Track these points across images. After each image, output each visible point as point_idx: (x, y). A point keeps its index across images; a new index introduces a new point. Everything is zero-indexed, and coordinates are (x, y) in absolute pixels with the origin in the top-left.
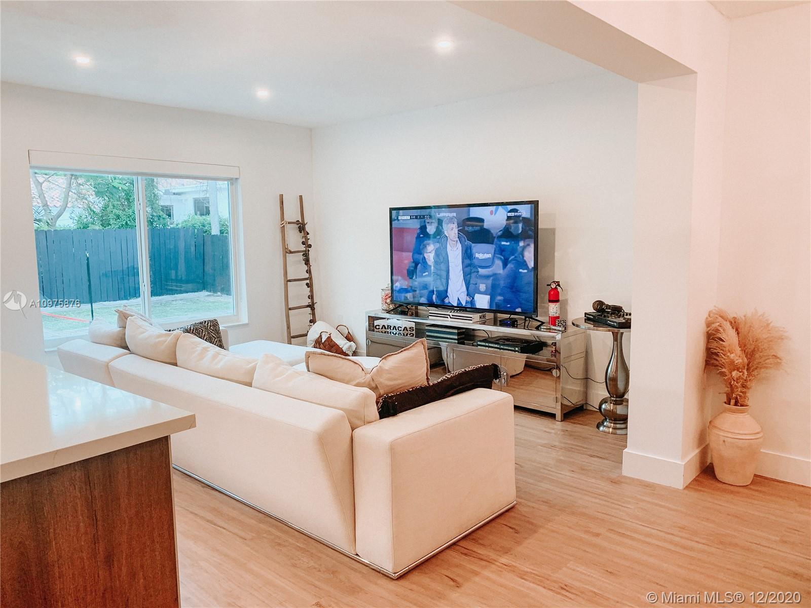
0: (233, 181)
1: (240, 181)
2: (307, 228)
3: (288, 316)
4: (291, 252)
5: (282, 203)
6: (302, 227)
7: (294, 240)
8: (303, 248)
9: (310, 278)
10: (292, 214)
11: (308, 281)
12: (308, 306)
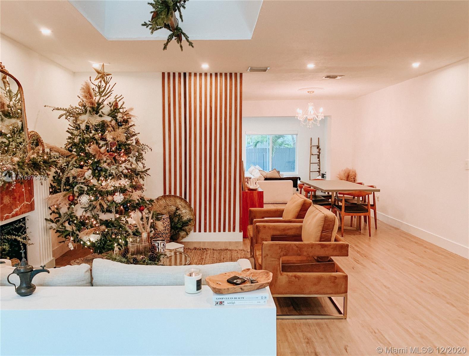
0: (297, 135)
1: (298, 134)
2: (320, 148)
3: (310, 173)
4: (312, 155)
5: (311, 140)
6: (318, 147)
7: (315, 151)
8: (318, 154)
9: (319, 163)
10: (315, 143)
11: (319, 164)
12: (318, 171)
